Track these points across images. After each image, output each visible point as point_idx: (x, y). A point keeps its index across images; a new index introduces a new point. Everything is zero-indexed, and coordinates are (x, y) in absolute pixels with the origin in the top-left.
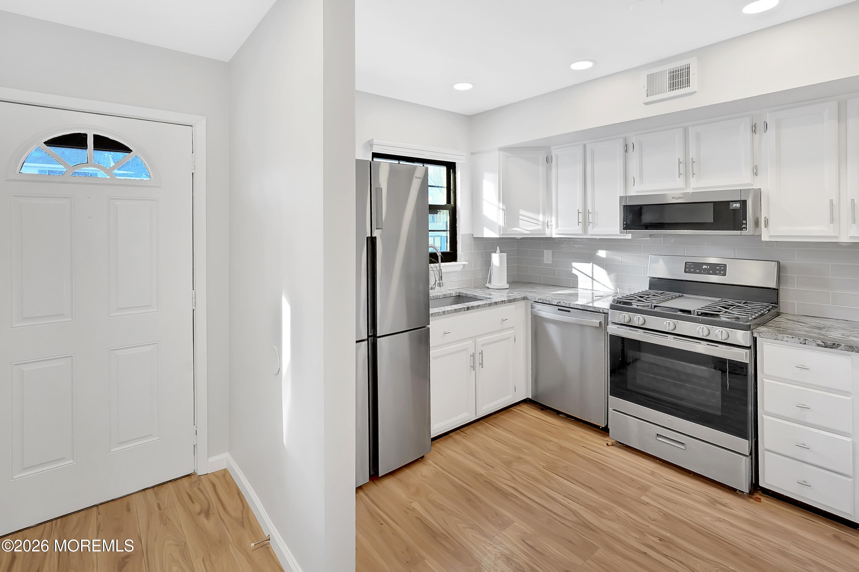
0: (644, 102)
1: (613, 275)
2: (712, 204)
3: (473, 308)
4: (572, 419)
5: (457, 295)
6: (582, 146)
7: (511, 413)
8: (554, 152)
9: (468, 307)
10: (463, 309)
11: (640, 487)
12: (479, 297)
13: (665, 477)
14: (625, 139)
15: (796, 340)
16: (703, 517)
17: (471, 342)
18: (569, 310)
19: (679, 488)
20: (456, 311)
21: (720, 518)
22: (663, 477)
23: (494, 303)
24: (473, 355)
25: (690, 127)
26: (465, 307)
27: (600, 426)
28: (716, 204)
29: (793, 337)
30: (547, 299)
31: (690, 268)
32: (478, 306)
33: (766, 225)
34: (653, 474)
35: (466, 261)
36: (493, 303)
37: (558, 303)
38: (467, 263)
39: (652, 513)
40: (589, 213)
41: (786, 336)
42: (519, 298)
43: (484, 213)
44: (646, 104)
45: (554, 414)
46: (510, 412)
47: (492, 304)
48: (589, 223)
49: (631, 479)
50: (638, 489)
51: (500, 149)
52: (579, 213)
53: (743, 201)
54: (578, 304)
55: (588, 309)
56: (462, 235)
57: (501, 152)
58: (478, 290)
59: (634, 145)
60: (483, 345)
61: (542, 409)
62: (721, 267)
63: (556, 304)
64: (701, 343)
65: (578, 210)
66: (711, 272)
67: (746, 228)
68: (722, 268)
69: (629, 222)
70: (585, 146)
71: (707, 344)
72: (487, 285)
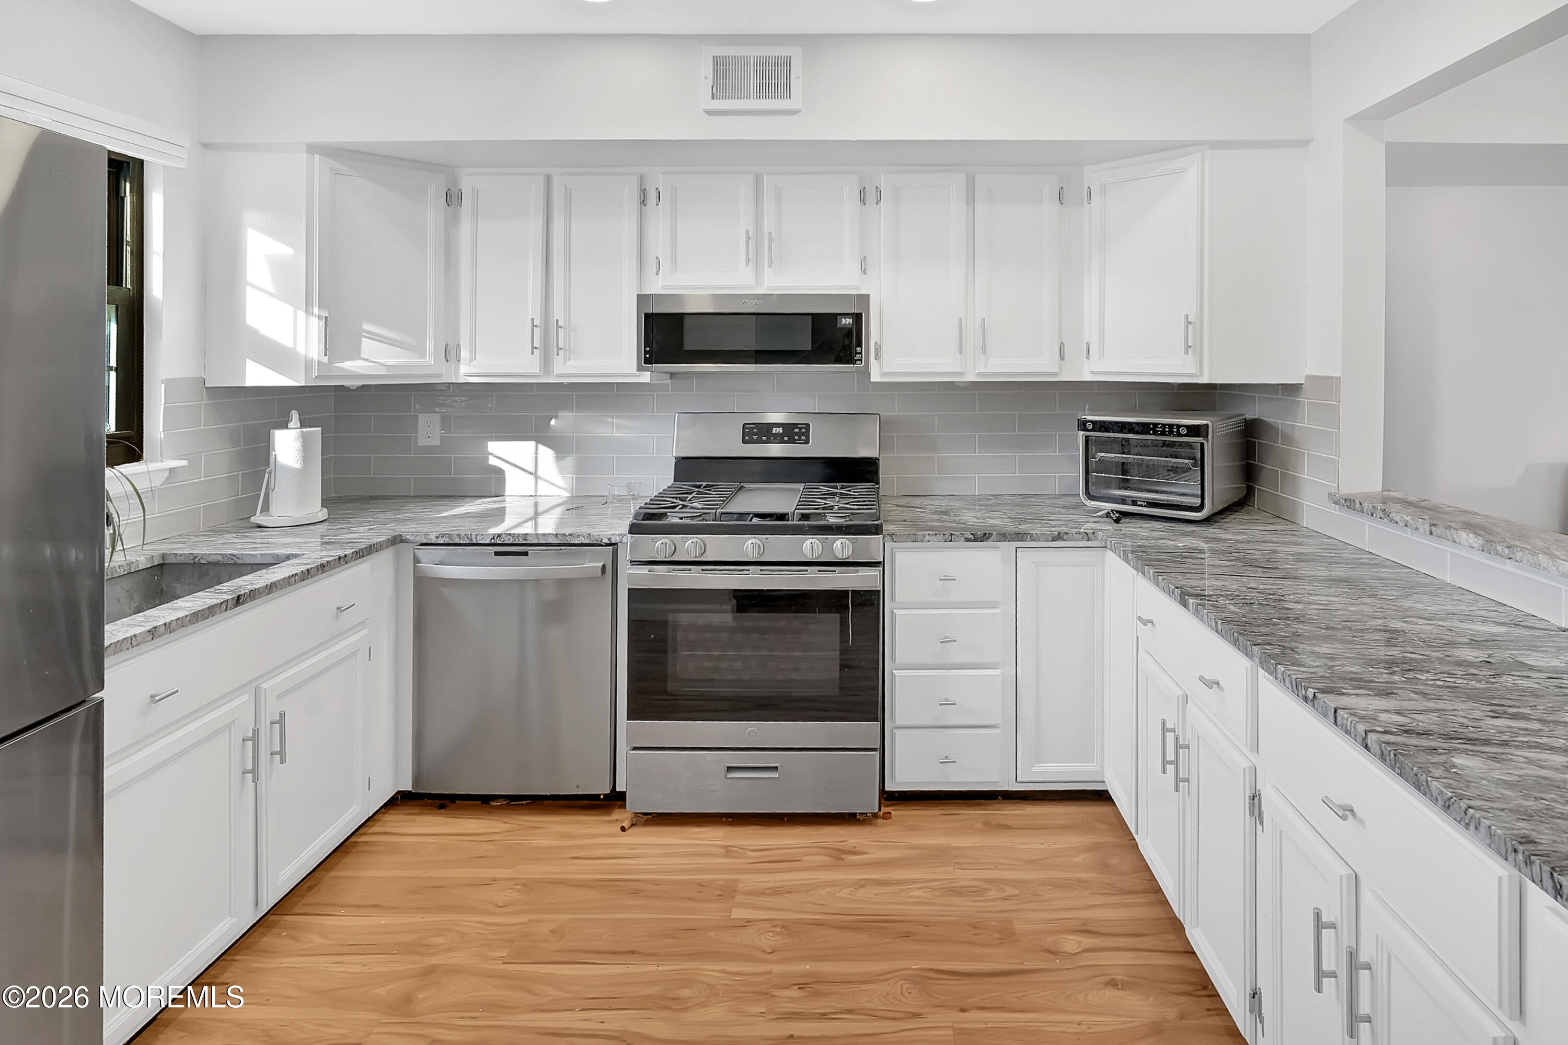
0: (706, 108)
1: (570, 461)
2: (810, 317)
3: (254, 595)
4: (524, 802)
5: (156, 564)
6: (542, 177)
7: (357, 852)
8: (466, 184)
9: (239, 596)
10: (225, 606)
11: (720, 893)
12: (245, 558)
13: (753, 848)
14: (642, 178)
15: (940, 537)
16: (837, 895)
17: (245, 697)
18: (526, 551)
19: (776, 858)
20: (197, 617)
21: (860, 880)
22: (747, 849)
23: (316, 569)
24: (255, 738)
25: (765, 176)
26: (226, 597)
27: (600, 795)
28: (817, 318)
29: (937, 533)
30: (463, 534)
31: (751, 434)
32: (271, 588)
33: (877, 356)
34: (728, 851)
35: (181, 458)
36: (314, 568)
37: (493, 538)
38: (184, 463)
39: (763, 937)
40: (558, 327)
41: (928, 532)
42: (383, 541)
43: (248, 322)
44: (710, 113)
45: (475, 805)
46: (354, 850)
47: (312, 572)
48: (559, 349)
49: (698, 884)
50: (719, 899)
51: (313, 149)
52: (534, 326)
53: (857, 314)
54: (549, 534)
55: (573, 542)
56: (169, 383)
57: (317, 157)
58: (229, 538)
59: (659, 192)
60: (279, 697)
61: (442, 807)
62: (800, 429)
63: (488, 542)
64: (807, 571)
65: (533, 319)
66: (786, 439)
67: (861, 360)
68: (803, 430)
69: (655, 347)
70: (548, 179)
71: (819, 571)
72: (258, 519)
